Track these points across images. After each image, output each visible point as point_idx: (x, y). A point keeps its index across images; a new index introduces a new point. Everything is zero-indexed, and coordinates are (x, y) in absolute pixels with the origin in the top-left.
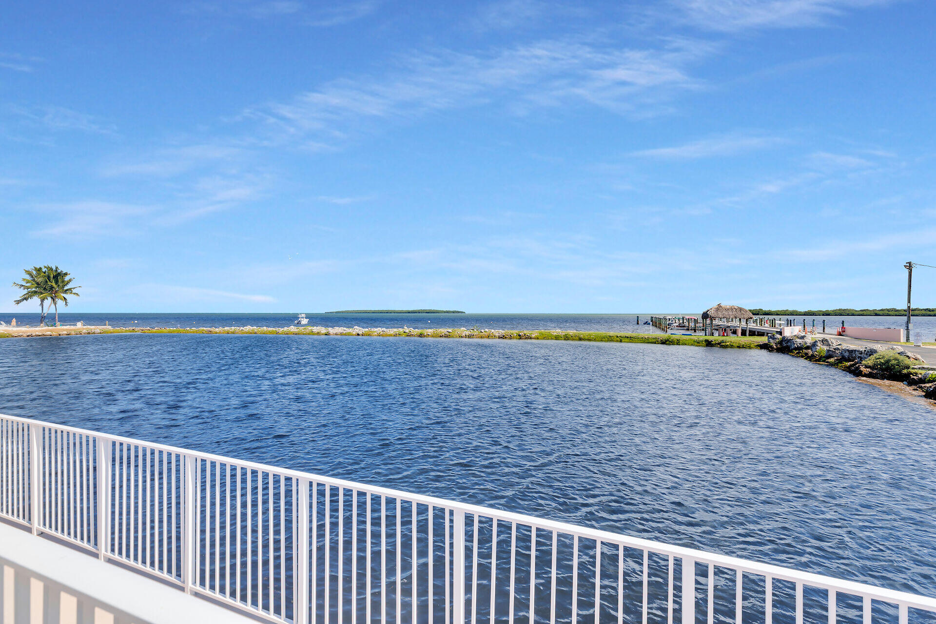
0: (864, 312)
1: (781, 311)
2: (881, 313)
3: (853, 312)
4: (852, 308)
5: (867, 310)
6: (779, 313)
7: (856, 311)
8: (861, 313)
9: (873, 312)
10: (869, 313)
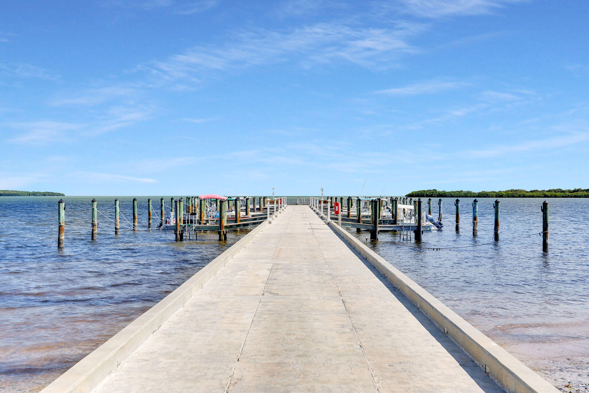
0: (534, 194)
1: (456, 192)
2: (549, 194)
3: (524, 193)
4: (523, 189)
5: (537, 191)
6: (453, 194)
7: (527, 192)
8: (532, 194)
9: (541, 193)
10: (538, 194)
